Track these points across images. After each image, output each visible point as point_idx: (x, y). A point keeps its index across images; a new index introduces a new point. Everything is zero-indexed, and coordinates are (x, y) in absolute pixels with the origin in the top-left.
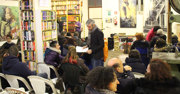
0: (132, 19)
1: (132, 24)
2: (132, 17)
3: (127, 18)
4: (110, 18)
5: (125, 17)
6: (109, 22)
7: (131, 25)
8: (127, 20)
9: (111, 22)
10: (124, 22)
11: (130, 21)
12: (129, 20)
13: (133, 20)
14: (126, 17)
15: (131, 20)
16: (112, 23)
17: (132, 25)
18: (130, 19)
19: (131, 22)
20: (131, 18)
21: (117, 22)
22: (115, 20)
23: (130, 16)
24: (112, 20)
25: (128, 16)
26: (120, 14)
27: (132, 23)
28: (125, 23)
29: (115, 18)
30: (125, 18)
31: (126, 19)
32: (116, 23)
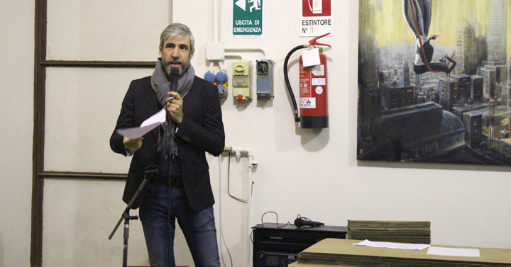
0: (487, 70)
1: (494, 121)
2: (490, 48)
3: (435, 59)
4: (253, 59)
5: (417, 43)
6: (244, 93)
7: (477, 139)
8: (433, 81)
9: (265, 99)
10: (403, 95)
11: (467, 89)
12: (456, 76)
13: (497, 75)
14: (426, 51)
15: (479, 84)
16: (268, 112)
17: (489, 131)
18: (471, 68)
19: (479, 97)
20: (482, 58)
21: (322, 100)
22: (307, 72)
23: (469, 32)
24: (278, 72)
25: (447, 41)
26: (365, 17)
27: (485, 113)
28: (411, 109)
29: (311, 57)
30: (417, 59)
31: (419, 70)
32: (313, 103)
